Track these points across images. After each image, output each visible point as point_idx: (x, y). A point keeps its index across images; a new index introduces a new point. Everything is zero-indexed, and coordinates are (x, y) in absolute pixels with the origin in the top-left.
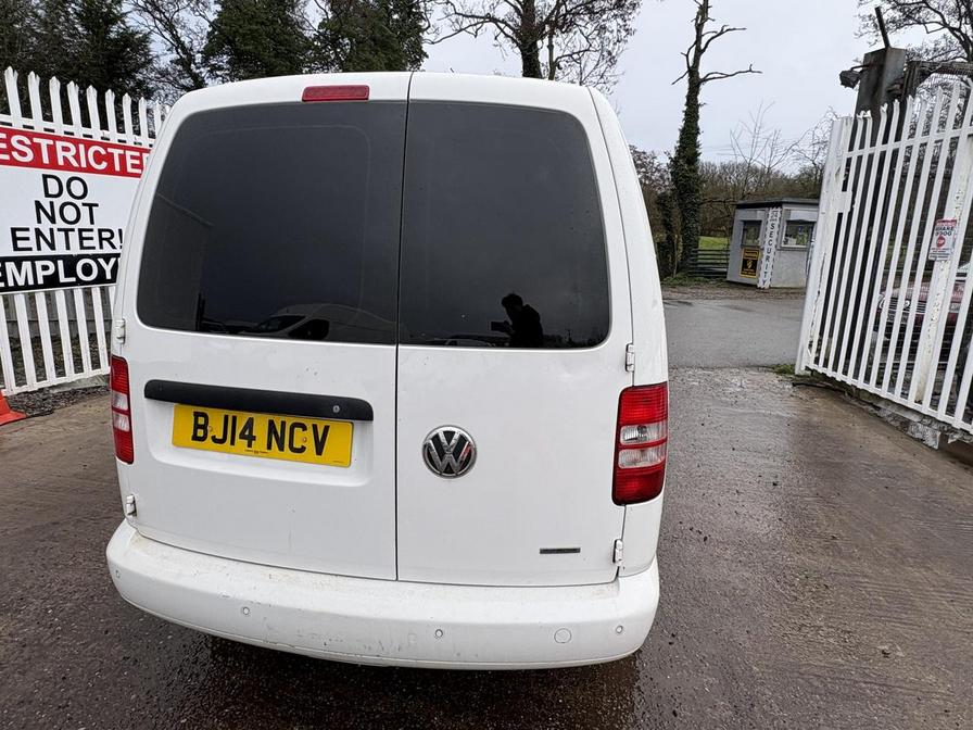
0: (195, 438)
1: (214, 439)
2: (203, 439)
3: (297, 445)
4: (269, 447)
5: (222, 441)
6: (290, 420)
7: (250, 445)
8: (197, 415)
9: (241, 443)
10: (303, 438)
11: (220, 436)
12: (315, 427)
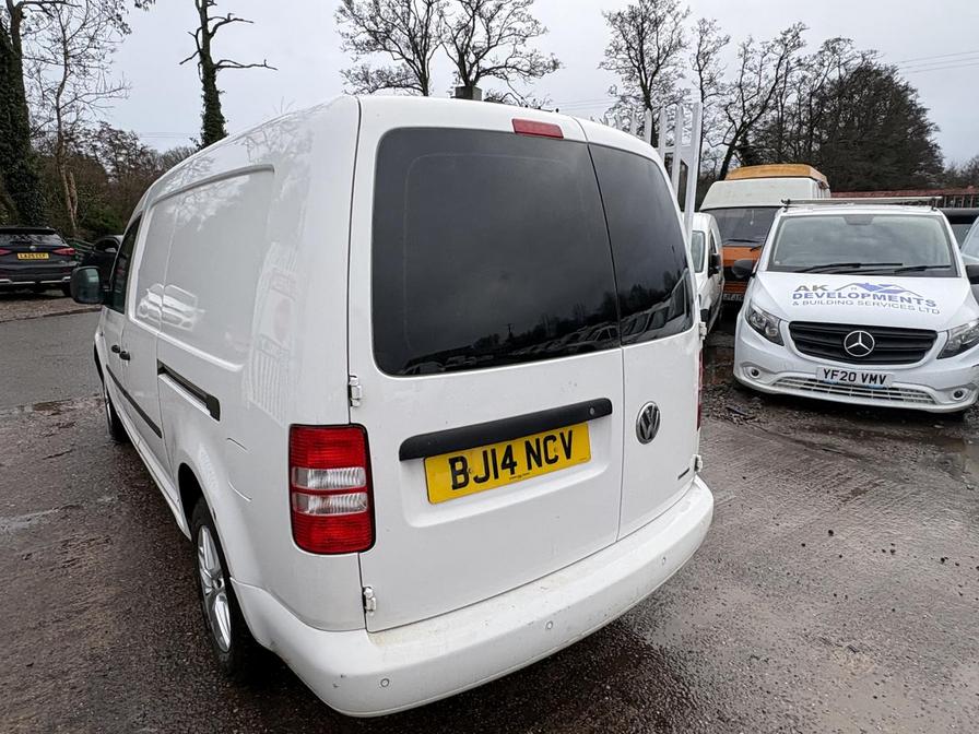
0: (456, 486)
1: (477, 480)
2: (465, 484)
3: (551, 457)
4: (530, 467)
5: (485, 479)
6: (542, 436)
7: (513, 472)
8: (453, 462)
9: (504, 474)
10: (555, 448)
11: (482, 474)
12: (562, 435)
